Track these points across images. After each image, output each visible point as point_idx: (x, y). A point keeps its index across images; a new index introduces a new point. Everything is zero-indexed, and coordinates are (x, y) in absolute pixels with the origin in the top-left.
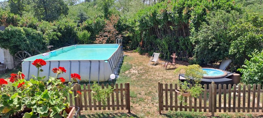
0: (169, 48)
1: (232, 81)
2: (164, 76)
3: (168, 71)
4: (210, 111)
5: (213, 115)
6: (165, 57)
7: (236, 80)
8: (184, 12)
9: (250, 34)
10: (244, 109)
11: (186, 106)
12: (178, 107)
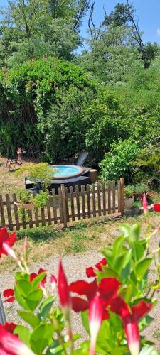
0: (12, 141)
1: (88, 179)
2: (6, 182)
3: (11, 173)
4: (61, 222)
5: (66, 226)
6: (7, 154)
7: (93, 177)
8: (28, 88)
9: (106, 119)
10: (99, 212)
11: (31, 221)
12: (20, 224)
